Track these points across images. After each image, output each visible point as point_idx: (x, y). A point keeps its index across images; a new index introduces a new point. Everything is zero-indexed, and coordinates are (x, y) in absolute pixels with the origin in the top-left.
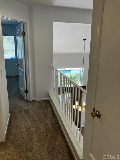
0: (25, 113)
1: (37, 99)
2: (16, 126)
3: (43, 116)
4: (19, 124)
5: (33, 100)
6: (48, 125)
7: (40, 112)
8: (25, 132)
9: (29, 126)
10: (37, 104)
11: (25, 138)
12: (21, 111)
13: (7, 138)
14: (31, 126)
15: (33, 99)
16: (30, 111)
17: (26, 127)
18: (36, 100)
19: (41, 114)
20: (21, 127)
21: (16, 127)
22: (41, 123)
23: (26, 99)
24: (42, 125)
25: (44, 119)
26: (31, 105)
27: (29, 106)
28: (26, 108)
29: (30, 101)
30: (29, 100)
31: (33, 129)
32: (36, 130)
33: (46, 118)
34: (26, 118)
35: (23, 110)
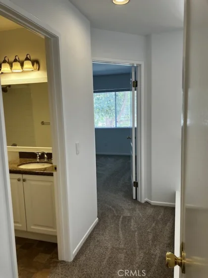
0: (122, 223)
1: (153, 202)
2: (98, 241)
3: (150, 237)
4: (105, 239)
5: (147, 202)
6: (153, 257)
7: (149, 228)
8: (107, 258)
9: (118, 249)
10: (150, 211)
11: (101, 268)
12: (118, 217)
13: (77, 257)
14: (121, 249)
15: (146, 199)
16: (132, 221)
17: (113, 247)
18: (152, 204)
19: (149, 230)
20: (106, 245)
21: (97, 244)
22: (142, 249)
23: (134, 198)
24: (142, 255)
25: (150, 242)
26: (139, 210)
27: (135, 212)
28: (129, 215)
29: (140, 203)
30: (139, 201)
31: (122, 256)
32: (127, 261)
33: (156, 243)
34: (120, 232)
35: (122, 217)
